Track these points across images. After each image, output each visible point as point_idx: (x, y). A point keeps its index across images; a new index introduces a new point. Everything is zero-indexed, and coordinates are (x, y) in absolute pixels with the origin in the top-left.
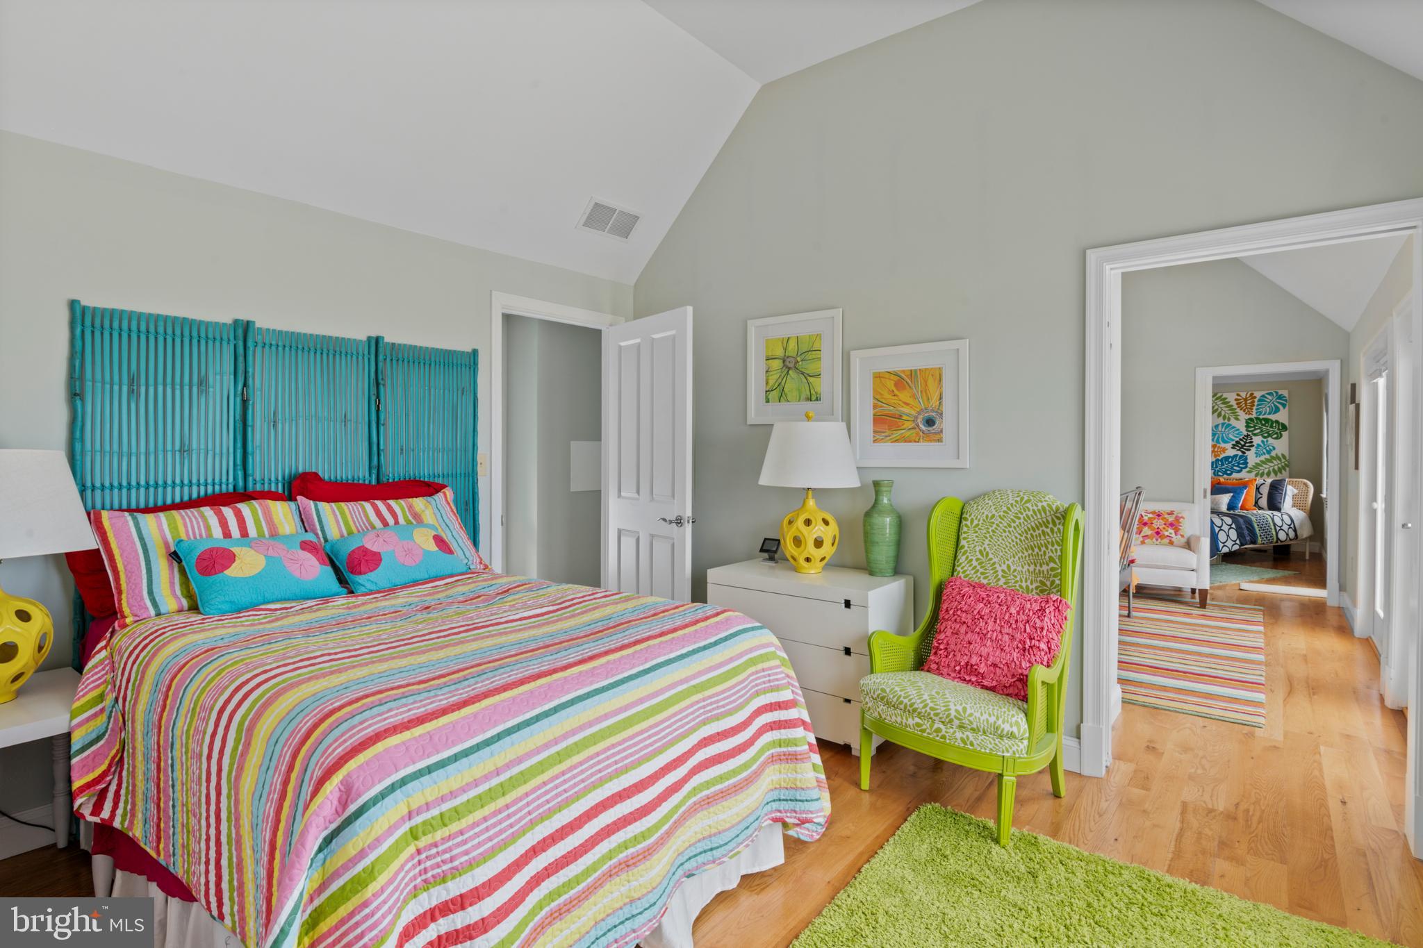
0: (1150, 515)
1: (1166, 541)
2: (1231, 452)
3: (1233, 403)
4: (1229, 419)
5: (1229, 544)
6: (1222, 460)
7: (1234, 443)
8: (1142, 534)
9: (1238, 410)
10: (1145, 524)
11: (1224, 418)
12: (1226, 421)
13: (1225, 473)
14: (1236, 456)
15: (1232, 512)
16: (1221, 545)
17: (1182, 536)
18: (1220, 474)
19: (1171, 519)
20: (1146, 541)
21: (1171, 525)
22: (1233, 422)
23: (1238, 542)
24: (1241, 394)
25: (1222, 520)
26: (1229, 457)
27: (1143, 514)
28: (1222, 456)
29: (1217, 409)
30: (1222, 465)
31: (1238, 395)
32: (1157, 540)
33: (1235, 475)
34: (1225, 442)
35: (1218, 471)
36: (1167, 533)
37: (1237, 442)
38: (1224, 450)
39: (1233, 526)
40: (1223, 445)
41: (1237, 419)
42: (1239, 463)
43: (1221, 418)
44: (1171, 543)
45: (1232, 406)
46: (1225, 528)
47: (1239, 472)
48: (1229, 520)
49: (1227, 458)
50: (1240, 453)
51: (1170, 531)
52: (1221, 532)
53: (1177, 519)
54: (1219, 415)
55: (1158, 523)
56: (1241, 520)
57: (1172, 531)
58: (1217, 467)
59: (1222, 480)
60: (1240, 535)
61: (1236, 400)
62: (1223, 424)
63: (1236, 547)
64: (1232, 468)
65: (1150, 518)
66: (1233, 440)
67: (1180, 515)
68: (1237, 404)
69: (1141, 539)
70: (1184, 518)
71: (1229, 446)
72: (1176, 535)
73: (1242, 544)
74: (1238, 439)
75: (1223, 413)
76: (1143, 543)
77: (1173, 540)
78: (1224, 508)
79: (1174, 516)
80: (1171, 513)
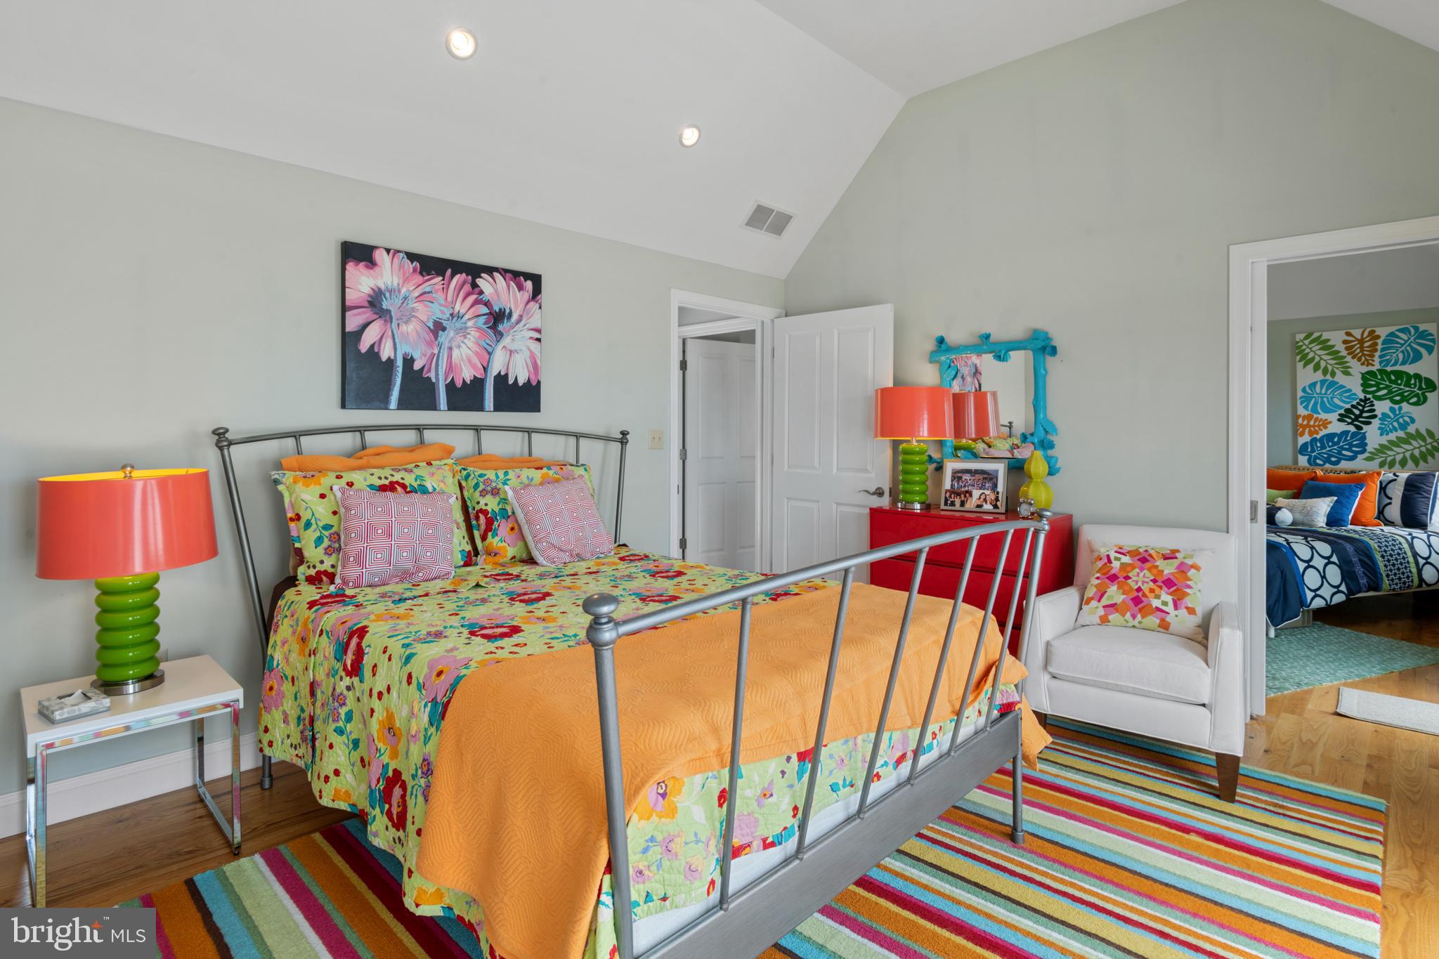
0: (1126, 559)
1: (1153, 620)
2: (1337, 427)
3: (1341, 347)
4: (1333, 374)
5: (1326, 592)
6: (1321, 440)
7: (1342, 411)
8: (1105, 601)
9: (1349, 358)
10: (1113, 578)
11: (1325, 372)
12: (1328, 377)
13: (1327, 460)
14: (1345, 433)
15: (1333, 531)
16: (1309, 595)
17: (1191, 611)
18: (1319, 461)
19: (1168, 569)
20: (1111, 617)
21: (1169, 583)
22: (1340, 378)
23: (1343, 588)
24: (1352, 331)
25: (1312, 548)
26: (1334, 435)
27: (1113, 555)
28: (1322, 433)
29: (1313, 359)
30: (1323, 447)
31: (1348, 334)
32: (1134, 617)
33: (1344, 465)
34: (1327, 411)
35: (1316, 458)
36: (1156, 603)
37: (1348, 411)
38: (1325, 424)
39: (1334, 559)
40: (1323, 416)
41: (1347, 374)
42: (1351, 445)
43: (1320, 372)
44: (1165, 626)
45: (1339, 352)
46: (1318, 562)
47: (1352, 458)
48: (1325, 549)
49: (1330, 437)
50: (1352, 429)
51: (1164, 599)
52: (1310, 571)
53: (1183, 569)
54: (1317, 368)
55: (1141, 578)
56: (1349, 548)
57: (1169, 599)
58: (1313, 451)
59: (1320, 473)
60: (1347, 575)
61: (1345, 342)
62: (1323, 382)
63: (1340, 598)
64: (1340, 453)
65: (1123, 566)
66: (1341, 407)
67: (1189, 562)
68: (1347, 349)
69: (1101, 612)
70: (1197, 568)
71: (1333, 417)
72: (1176, 607)
73: (1350, 592)
74: (1348, 406)
75: (1323, 364)
76: (1104, 620)
77: (1168, 619)
78: (1321, 522)
79: (1175, 563)
80: (1168, 557)
